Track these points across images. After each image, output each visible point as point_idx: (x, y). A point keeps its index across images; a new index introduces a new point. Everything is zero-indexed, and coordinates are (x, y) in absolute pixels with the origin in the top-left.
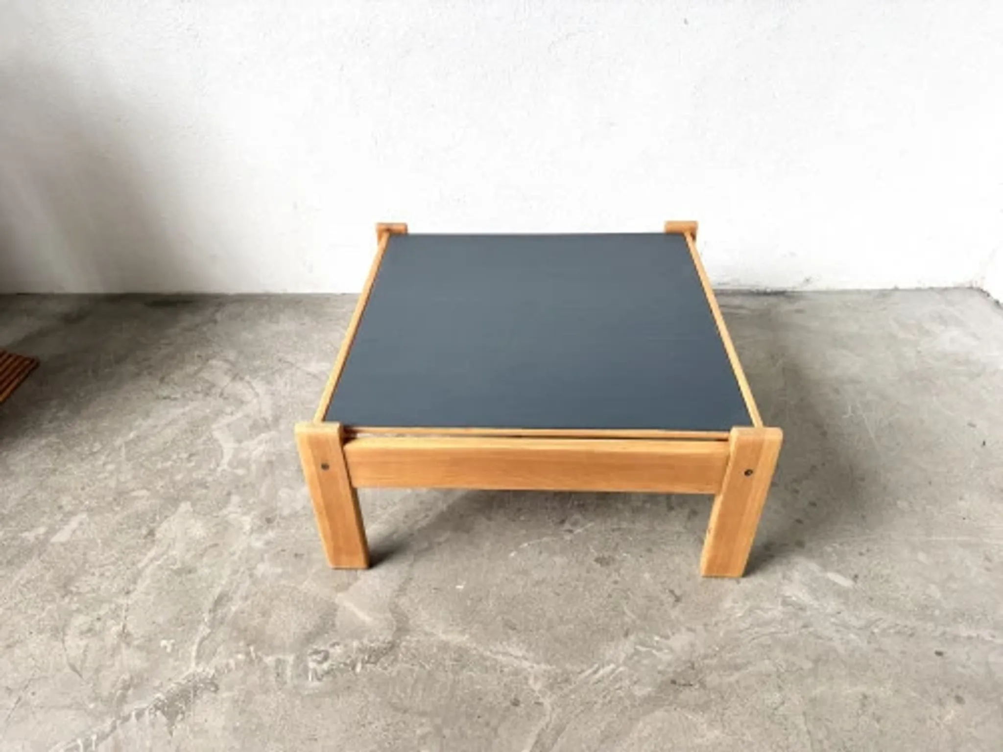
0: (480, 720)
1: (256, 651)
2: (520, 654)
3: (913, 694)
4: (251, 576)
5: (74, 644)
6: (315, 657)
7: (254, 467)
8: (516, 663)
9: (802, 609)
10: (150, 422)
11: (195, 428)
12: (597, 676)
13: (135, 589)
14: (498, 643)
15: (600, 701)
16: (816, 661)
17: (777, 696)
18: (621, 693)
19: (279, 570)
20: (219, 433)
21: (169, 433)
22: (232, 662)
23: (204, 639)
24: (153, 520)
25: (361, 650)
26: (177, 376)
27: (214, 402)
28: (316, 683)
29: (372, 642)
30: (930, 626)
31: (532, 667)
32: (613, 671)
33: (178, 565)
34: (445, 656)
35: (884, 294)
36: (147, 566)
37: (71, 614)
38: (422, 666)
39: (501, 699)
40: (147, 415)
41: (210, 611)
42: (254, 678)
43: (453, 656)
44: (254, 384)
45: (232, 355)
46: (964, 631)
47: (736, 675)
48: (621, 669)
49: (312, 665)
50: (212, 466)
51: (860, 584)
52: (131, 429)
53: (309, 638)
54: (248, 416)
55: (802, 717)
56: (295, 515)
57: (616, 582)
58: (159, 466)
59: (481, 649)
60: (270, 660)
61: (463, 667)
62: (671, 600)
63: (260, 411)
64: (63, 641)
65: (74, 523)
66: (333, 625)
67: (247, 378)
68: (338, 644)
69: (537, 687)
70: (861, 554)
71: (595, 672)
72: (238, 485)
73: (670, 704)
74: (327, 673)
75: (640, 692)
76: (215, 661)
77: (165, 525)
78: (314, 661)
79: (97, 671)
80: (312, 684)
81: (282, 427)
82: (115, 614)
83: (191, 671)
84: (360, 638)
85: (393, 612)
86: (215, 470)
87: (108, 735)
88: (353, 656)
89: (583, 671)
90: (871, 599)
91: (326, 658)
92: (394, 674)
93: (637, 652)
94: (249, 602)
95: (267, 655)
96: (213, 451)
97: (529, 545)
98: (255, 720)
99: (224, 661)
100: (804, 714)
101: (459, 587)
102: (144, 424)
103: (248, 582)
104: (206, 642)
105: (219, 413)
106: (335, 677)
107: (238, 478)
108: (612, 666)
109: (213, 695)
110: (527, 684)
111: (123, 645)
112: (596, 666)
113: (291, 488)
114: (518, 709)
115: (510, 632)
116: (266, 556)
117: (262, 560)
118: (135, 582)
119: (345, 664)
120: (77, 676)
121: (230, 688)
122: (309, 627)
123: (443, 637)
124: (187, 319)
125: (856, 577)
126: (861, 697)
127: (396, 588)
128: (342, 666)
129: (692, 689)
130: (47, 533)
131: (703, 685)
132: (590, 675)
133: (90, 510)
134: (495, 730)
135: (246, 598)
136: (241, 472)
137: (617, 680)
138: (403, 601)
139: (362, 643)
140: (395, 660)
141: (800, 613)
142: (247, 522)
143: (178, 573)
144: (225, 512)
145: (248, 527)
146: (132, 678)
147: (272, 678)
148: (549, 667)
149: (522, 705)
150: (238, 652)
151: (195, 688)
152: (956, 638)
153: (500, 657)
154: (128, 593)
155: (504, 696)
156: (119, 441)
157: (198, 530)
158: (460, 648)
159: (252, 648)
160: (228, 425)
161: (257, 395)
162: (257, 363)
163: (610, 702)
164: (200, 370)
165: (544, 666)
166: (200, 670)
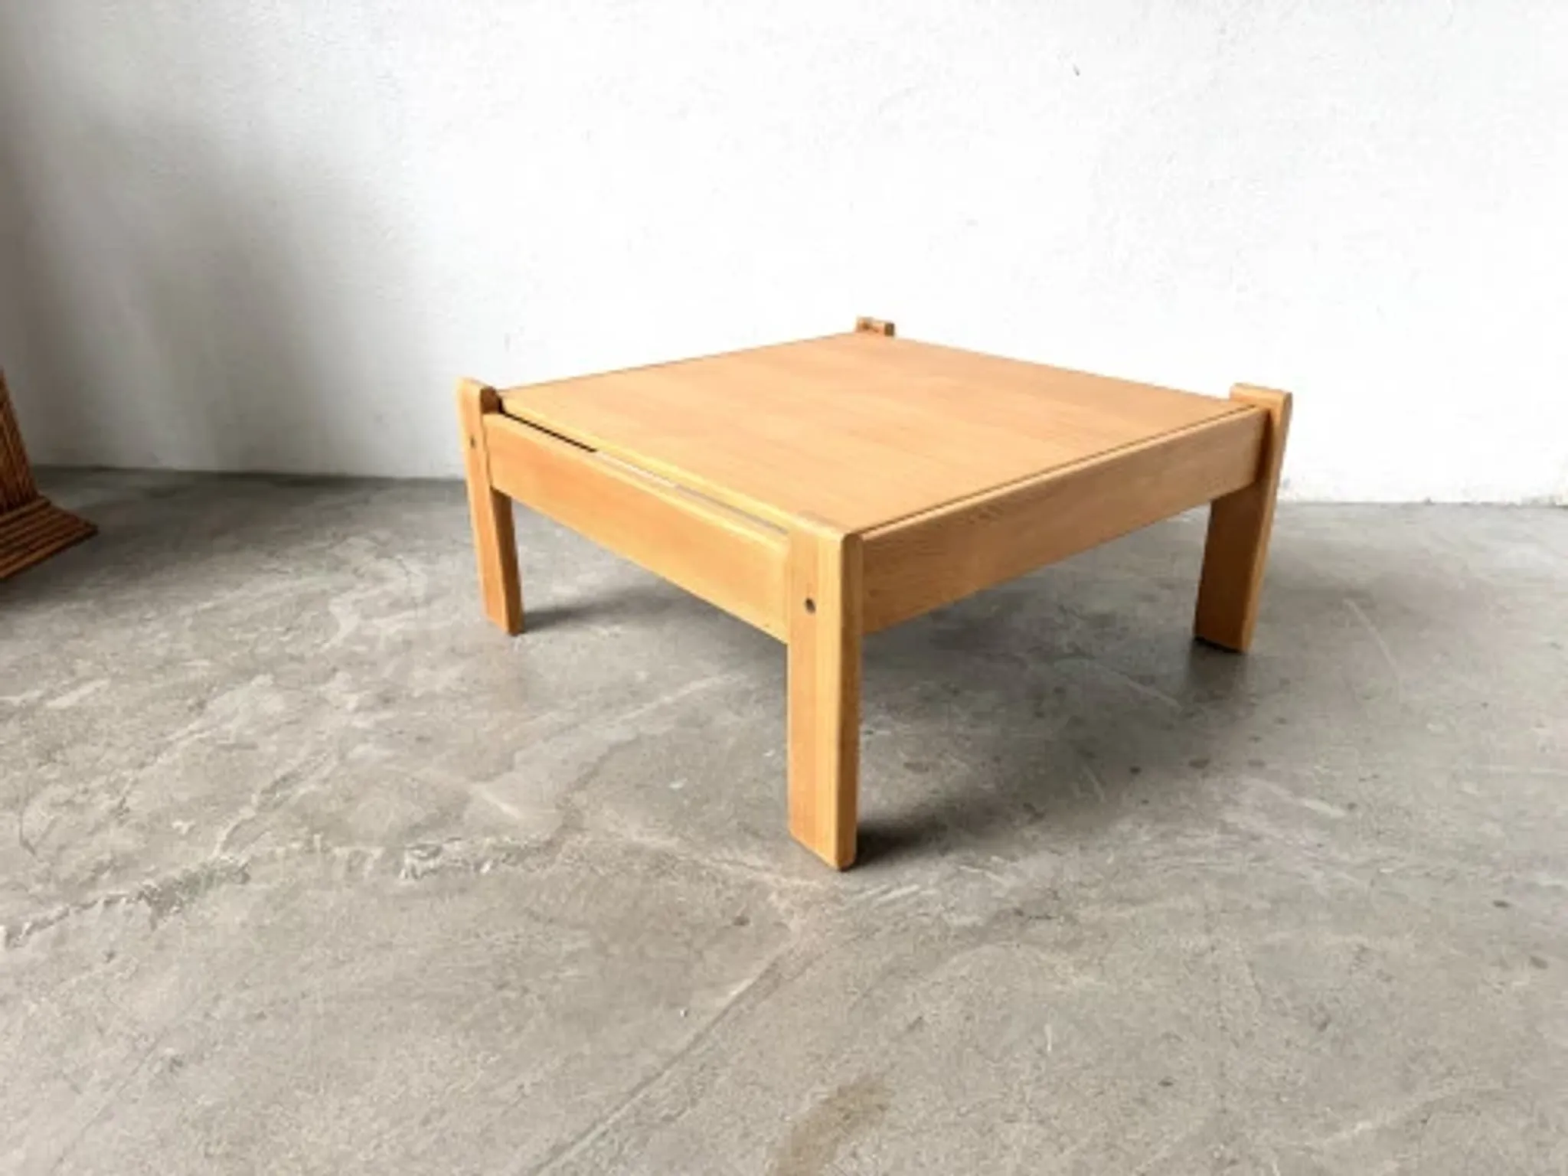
0: (679, 940)
1: (323, 839)
2: (759, 863)
3: (1453, 951)
4: (342, 757)
5: (36, 816)
6: (417, 852)
7: (381, 646)
8: (751, 876)
9: (1256, 838)
10: (239, 593)
11: (304, 602)
12: (887, 898)
13: (151, 764)
14: (726, 849)
15: (890, 928)
16: (1274, 902)
17: (1204, 941)
18: (926, 920)
19: (387, 753)
20: (337, 607)
21: (264, 606)
22: (280, 851)
23: (245, 822)
24: (209, 690)
25: (495, 848)
26: (293, 551)
27: (342, 578)
28: (411, 881)
29: (516, 840)
30: (1486, 870)
31: (777, 881)
32: (915, 893)
33: (232, 741)
34: (635, 861)
35: (1407, 507)
36: (179, 739)
37: (46, 784)
38: (592, 870)
39: (718, 915)
40: (238, 586)
41: (264, 792)
42: (311, 870)
43: (648, 861)
44: (406, 563)
45: (383, 534)
46: (1544, 879)
47: (1133, 911)
49: (408, 860)
50: (317, 641)
51: (1359, 814)
52: (207, 600)
53: (414, 830)
54: (386, 594)
55: (1247, 970)
56: (431, 697)
58: (237, 637)
59: (697, 856)
60: (341, 852)
61: (661, 874)
63: (408, 590)
64: (21, 814)
65: (86, 689)
66: (458, 817)
67: (400, 557)
68: (459, 839)
69: (783, 905)
70: (1362, 780)
71: (885, 892)
72: (352, 661)
73: (1010, 939)
74: (434, 871)
75: (957, 921)
76: (252, 849)
77: (226, 697)
78: (413, 856)
79: (62, 848)
80: (403, 881)
81: (437, 606)
82: (113, 788)
83: (210, 858)
84: (497, 834)
85: (558, 807)
86: (318, 646)
87: (51, 923)
88: (481, 855)
89: (862, 891)
90: (1379, 833)
91: (435, 855)
92: (544, 877)
94: (329, 786)
95: (340, 845)
96: (326, 624)
98: (297, 918)
99: (269, 849)
100: (1251, 965)
101: (674, 785)
102: (227, 596)
103: (335, 762)
104: (246, 828)
105: (343, 590)
106: (444, 876)
107: (354, 654)
109: (239, 887)
110: (765, 900)
111: (113, 823)
112: (886, 886)
113: (433, 667)
114: (744, 930)
115: (749, 838)
116: (372, 737)
117: (365, 741)
118: (157, 754)
119: (465, 863)
120: (28, 853)
121: (267, 879)
122: (419, 818)
123: (635, 839)
124: (328, 499)
125: (1352, 807)
126: (1356, 949)
127: (573, 782)
128: (459, 864)
129: (1054, 922)
130: (42, 698)
131: (1071, 919)
132: (875, 896)
133: (115, 677)
134: (700, 954)
135: (326, 781)
136: (361, 649)
137: (919, 904)
138: (580, 798)
139: (499, 840)
140: (552, 861)
141: (1254, 844)
142: (352, 701)
143: (229, 748)
144: (322, 688)
145: (352, 706)
146: (112, 862)
147: (339, 872)
149: (752, 924)
150: (295, 839)
151: (210, 878)
152: (1531, 887)
153: (725, 866)
154: (142, 765)
155: (724, 912)
156: (185, 610)
157: (275, 704)
158: (661, 853)
159: (317, 837)
160: (356, 602)
161: (408, 573)
162: (421, 542)
163: (905, 930)
164: (331, 546)
166: (225, 857)
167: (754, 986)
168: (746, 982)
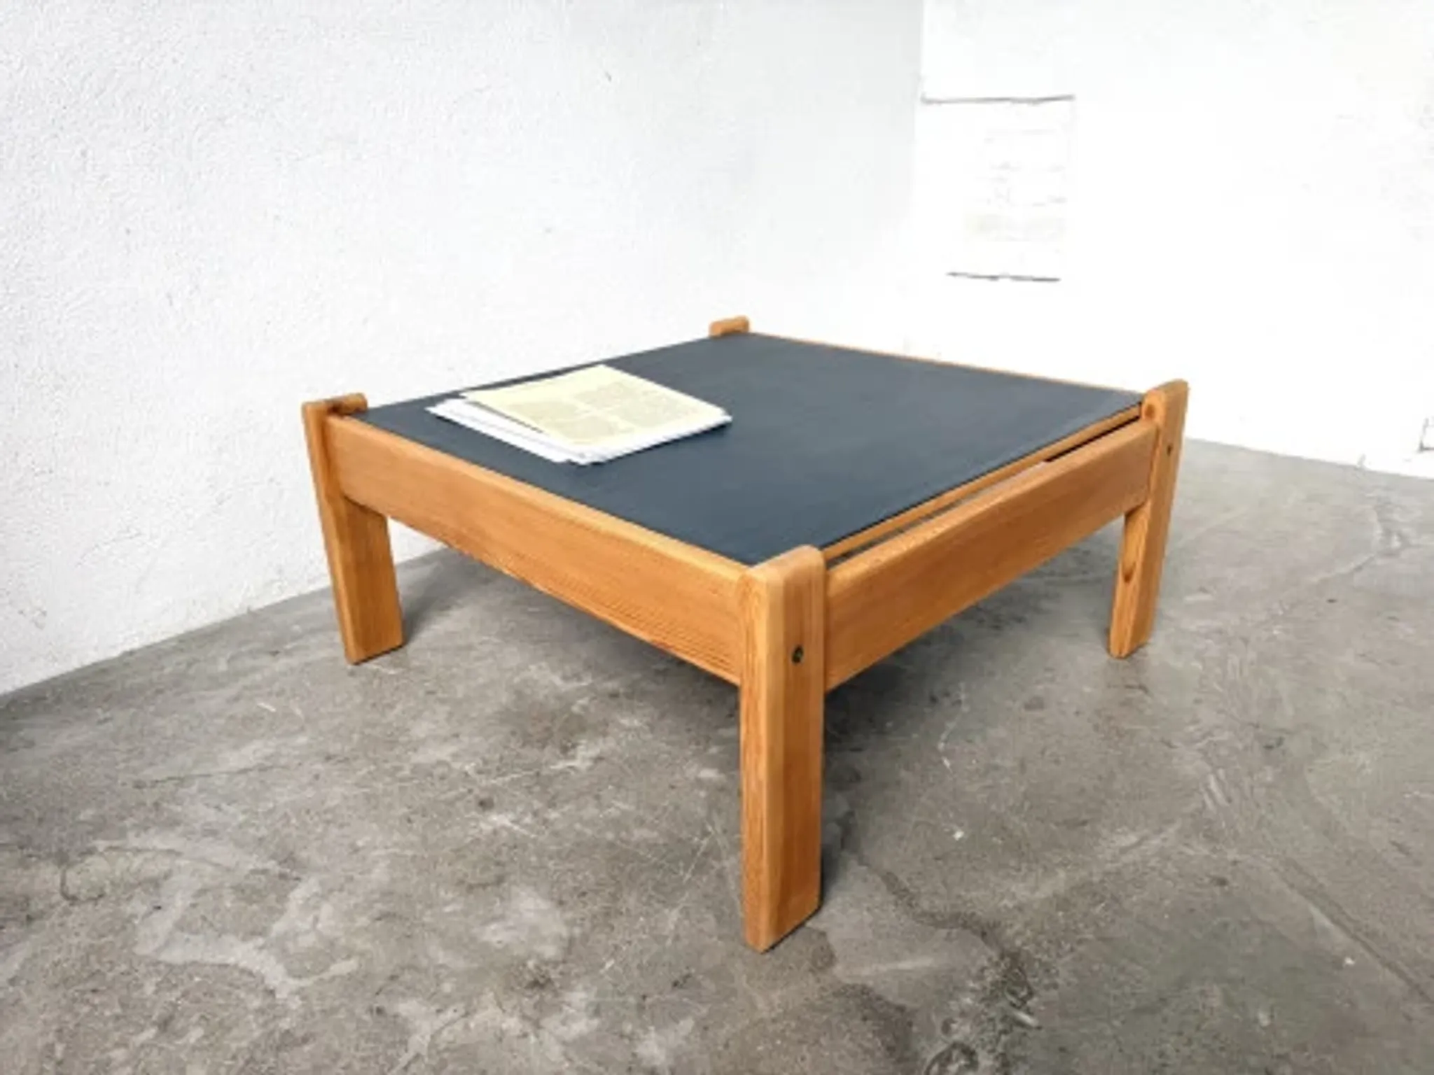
2: (1133, 839)
3: (1374, 634)
6: (953, 1067)
8: (1147, 850)
9: (1220, 632)
12: (1219, 796)
15: (1264, 812)
18: (1262, 791)
19: (687, 1025)
25: (989, 999)
29: (980, 977)
30: (1295, 589)
34: (1082, 908)
38: (1083, 941)
39: (1204, 891)
44: (134, 844)
46: (1312, 580)
47: (1287, 706)
48: (1220, 772)
50: (257, 1004)
53: (899, 1055)
54: (205, 891)
56: (573, 943)
57: (1078, 713)
59: (1097, 869)
62: (1139, 692)
66: (901, 1009)
67: (101, 844)
68: (949, 1021)
69: (1203, 850)
71: (1211, 795)
72: (373, 987)
73: (1301, 765)
74: (1005, 1065)
75: (1268, 777)
84: (960, 989)
86: (274, 1005)
88: (995, 1014)
89: (1202, 803)
91: (969, 1053)
92: (1074, 980)
93: (1203, 751)
97: (946, 742)
101: (959, 835)
105: (119, 927)
106: (1024, 1059)
108: (1211, 778)
112: (1202, 790)
113: (493, 917)
114: (1234, 884)
115: (1086, 828)
116: (628, 1028)
117: (629, 1038)
119: (1005, 1032)
122: (875, 1044)
126: (1362, 658)
127: (892, 898)
128: (1004, 1038)
129: (1288, 740)
131: (1288, 732)
132: (1215, 802)
137: (1236, 784)
139: (973, 990)
140: (1044, 966)
145: (512, 1024)
148: (1177, 826)
149: (1229, 877)
152: (1318, 586)
153: (1127, 858)
161: (170, 853)
163: (1270, 805)
165: (1172, 829)
167: (1322, 909)
168: (1315, 912)
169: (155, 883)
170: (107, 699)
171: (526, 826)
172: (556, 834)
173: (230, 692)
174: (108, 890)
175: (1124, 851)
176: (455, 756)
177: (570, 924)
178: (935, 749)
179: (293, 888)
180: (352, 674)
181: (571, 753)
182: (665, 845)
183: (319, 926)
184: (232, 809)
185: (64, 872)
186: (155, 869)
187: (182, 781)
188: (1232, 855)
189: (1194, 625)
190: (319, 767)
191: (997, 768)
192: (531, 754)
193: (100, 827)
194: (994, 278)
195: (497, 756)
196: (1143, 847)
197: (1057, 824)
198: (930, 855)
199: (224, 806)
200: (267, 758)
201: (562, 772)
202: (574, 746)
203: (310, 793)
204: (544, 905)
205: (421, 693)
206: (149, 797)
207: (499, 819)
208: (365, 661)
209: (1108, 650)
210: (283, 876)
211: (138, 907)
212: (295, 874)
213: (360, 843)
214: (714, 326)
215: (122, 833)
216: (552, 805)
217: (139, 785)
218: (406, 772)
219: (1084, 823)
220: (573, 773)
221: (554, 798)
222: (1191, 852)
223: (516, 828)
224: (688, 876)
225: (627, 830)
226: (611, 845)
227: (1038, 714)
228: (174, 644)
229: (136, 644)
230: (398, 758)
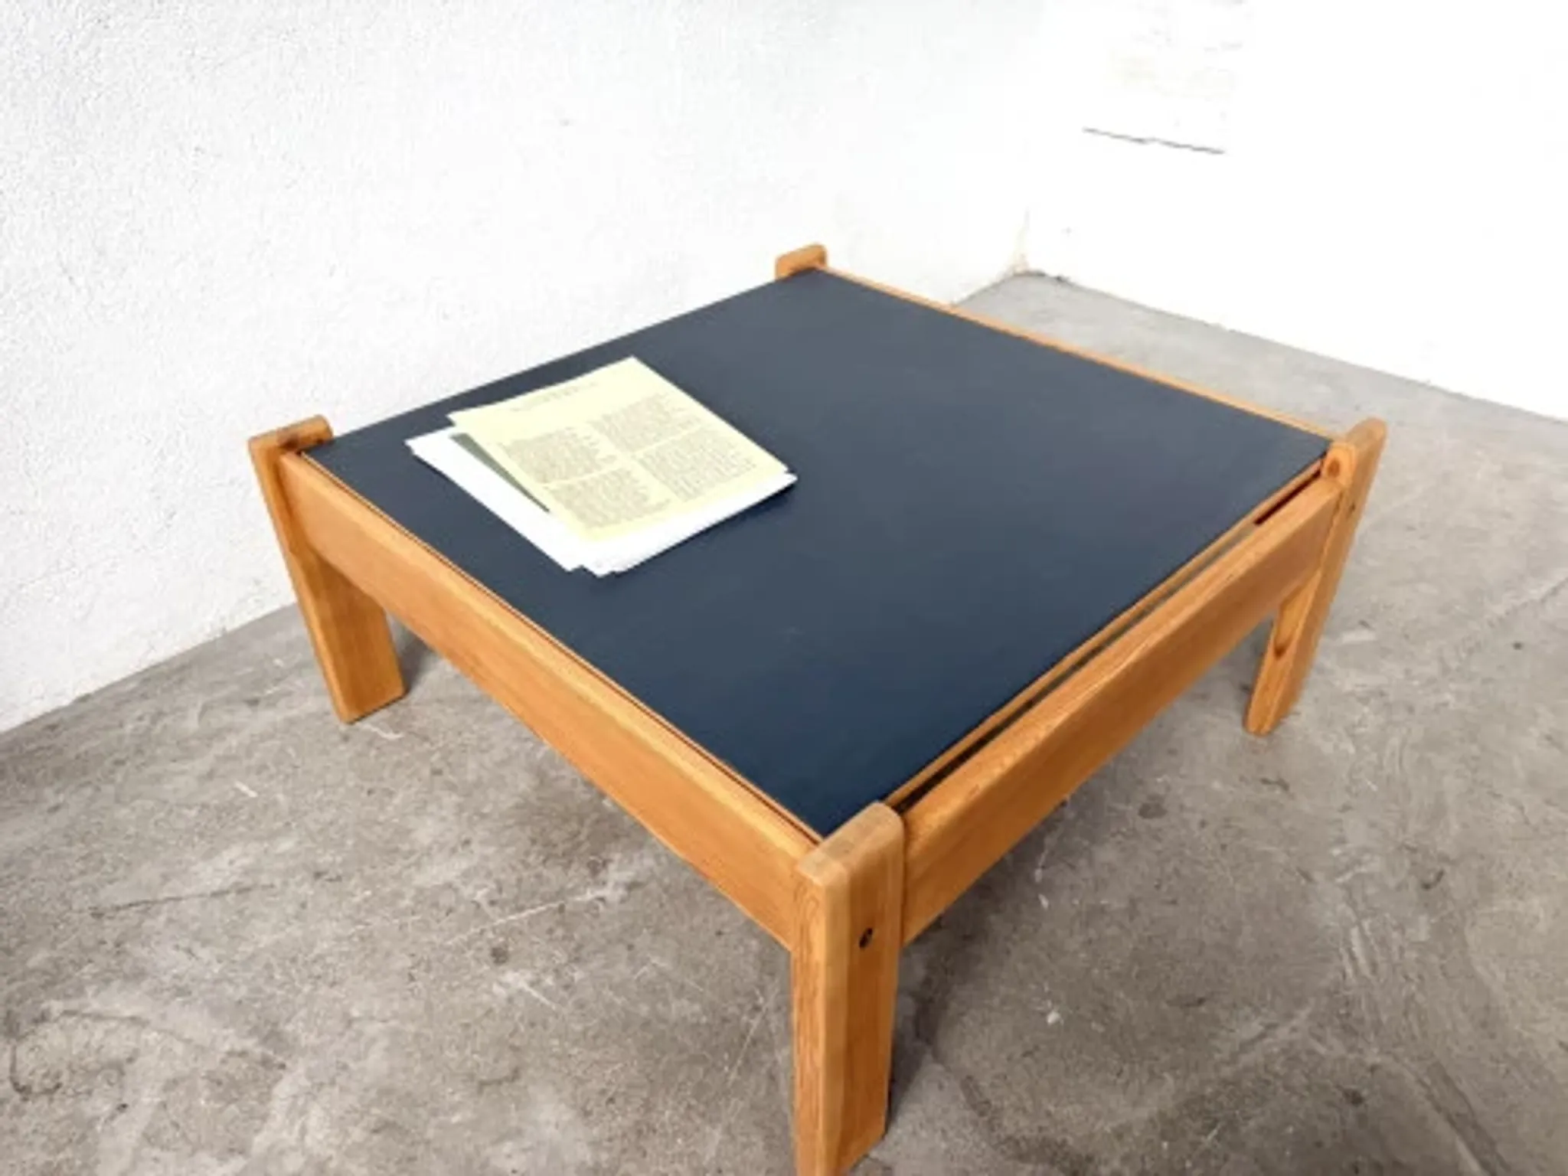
2: (1256, 1027)
8: (1273, 1045)
9: (1381, 694)
12: (1362, 961)
14: (1217, 1043)
15: (1413, 988)
16: (1472, 740)
17: (1507, 807)
18: (1412, 955)
30: (1474, 625)
31: (1294, 1030)
32: (1364, 938)
34: (1191, 1136)
39: (1334, 1113)
43: (1198, 1125)
46: (1496, 610)
47: (1452, 820)
48: (1366, 924)
51: (1377, 628)
55: (1553, 808)
57: (1203, 824)
59: (1211, 1074)
61: (1232, 1125)
62: (1278, 791)
63: (201, 1050)
67: (56, 1006)
69: (1338, 1047)
71: (1353, 958)
73: (1463, 915)
75: (1421, 933)
85: (1022, 1157)
89: (1342, 972)
90: (1406, 636)
93: (1347, 887)
97: (1043, 867)
100: (1548, 803)
101: (1052, 1018)
108: (1355, 932)
110: (1322, 1058)
112: (1342, 950)
114: (1371, 1104)
115: (1203, 1010)
123: (1143, 1113)
125: (1363, 623)
126: (1547, 742)
127: (969, 1114)
129: (1449, 874)
131: (1453, 863)
132: (1357, 971)
134: (1396, 1164)
137: (1383, 943)
141: (1386, 700)
148: (1310, 1008)
149: (1365, 1093)
152: (1503, 621)
153: (1245, 1059)
155: (1330, 1104)
158: (1187, 1105)
160: (150, 1138)
165: (1303, 1013)
167: (1471, 1147)
168: (1462, 1149)
169: (118, 1069)
170: (58, 773)
171: (546, 992)
172: (580, 1005)
173: (201, 765)
174: (64, 1079)
175: (1245, 1046)
176: (466, 875)
177: (595, 1145)
178: (1030, 880)
179: (277, 1081)
180: (346, 738)
181: (602, 875)
182: (708, 1025)
183: (308, 1140)
184: (204, 953)
185: (14, 1048)
186: (117, 1046)
187: (148, 907)
188: (1373, 1057)
189: (1351, 681)
190: (307, 890)
191: (1103, 910)
192: (554, 875)
193: (53, 979)
194: (1140, 141)
195: (513, 879)
196: (1268, 1041)
197: (1169, 1002)
198: (1018, 1051)
199: (197, 947)
200: (247, 872)
201: (591, 907)
202: (605, 864)
203: (295, 930)
204: (568, 1116)
205: (426, 772)
206: (110, 930)
207: (516, 979)
208: (358, 720)
209: (1245, 722)
210: (265, 1062)
211: (101, 1106)
212: (280, 1059)
213: (355, 1013)
214: (781, 261)
215: (80, 991)
216: (576, 960)
217: (98, 914)
218: (406, 903)
219: (1201, 1001)
220: (601, 905)
221: (579, 948)
222: (1322, 1050)
223: (535, 994)
224: (733, 1076)
225: (666, 1003)
226: (646, 1024)
227: (1155, 823)
228: (132, 685)
229: (90, 688)
230: (397, 877)
